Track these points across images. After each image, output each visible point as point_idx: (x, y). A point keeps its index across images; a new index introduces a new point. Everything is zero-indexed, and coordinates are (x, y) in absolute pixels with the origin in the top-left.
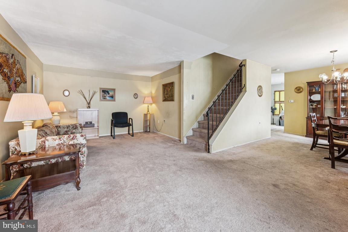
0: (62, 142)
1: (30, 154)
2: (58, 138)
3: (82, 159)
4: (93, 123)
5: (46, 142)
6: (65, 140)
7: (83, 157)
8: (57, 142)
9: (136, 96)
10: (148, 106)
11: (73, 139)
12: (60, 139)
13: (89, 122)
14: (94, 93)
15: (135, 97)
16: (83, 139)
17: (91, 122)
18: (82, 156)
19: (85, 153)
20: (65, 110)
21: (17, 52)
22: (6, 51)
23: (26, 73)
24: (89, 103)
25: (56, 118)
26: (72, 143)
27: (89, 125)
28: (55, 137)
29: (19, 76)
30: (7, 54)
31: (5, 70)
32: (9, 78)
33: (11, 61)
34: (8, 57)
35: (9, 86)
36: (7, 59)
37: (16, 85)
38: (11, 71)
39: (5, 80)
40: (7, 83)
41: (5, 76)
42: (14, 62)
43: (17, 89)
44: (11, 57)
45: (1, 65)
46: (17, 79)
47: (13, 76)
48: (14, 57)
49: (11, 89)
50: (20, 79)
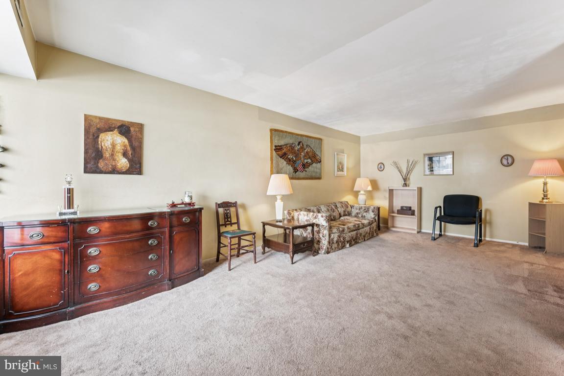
0: (308, 218)
4: (412, 209)
6: (310, 217)
7: (324, 240)
8: (306, 218)
9: (508, 161)
10: (545, 184)
13: (405, 207)
14: (414, 164)
15: (505, 163)
16: (324, 221)
17: (410, 207)
18: (324, 238)
20: (370, 188)
21: (306, 138)
22: (291, 142)
23: (321, 154)
24: (405, 180)
25: (362, 197)
26: (314, 221)
27: (406, 211)
28: (305, 213)
29: (310, 158)
30: (292, 144)
31: (289, 157)
32: (294, 162)
33: (297, 148)
34: (293, 146)
35: (295, 168)
36: (292, 147)
37: (305, 166)
38: (297, 155)
39: (289, 164)
40: (292, 166)
41: (289, 161)
42: (302, 148)
43: (306, 169)
44: (297, 145)
45: (285, 154)
46: (306, 161)
47: (300, 159)
48: (301, 143)
49: (298, 170)
50: (311, 160)
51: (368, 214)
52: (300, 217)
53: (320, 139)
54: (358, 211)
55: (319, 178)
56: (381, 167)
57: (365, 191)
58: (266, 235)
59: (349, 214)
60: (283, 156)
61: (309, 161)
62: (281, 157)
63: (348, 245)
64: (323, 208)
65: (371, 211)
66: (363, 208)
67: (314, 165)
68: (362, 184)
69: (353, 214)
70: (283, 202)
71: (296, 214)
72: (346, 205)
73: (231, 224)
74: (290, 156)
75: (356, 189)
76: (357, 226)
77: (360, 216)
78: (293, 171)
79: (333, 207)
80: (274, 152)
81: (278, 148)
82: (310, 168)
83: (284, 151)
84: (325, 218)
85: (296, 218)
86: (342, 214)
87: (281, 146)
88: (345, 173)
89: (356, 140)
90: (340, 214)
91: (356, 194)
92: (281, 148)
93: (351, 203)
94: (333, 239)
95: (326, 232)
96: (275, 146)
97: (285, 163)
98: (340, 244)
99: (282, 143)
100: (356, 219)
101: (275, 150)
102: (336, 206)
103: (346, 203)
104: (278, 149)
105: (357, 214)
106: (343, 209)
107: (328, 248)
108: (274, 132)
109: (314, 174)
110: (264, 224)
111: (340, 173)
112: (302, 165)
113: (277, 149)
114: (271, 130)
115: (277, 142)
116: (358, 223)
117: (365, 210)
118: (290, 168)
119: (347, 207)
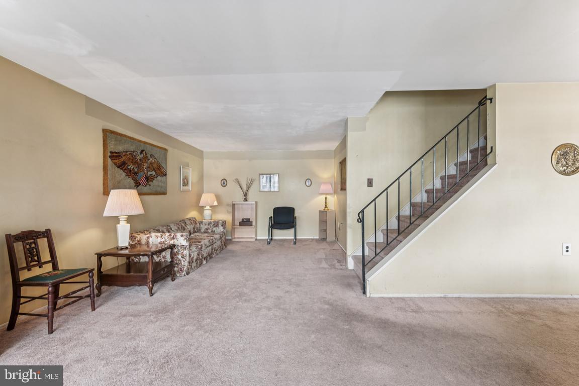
0: (163, 240)
1: (122, 249)
2: (160, 236)
3: (183, 263)
4: (250, 220)
5: (150, 238)
6: (166, 238)
7: (184, 261)
8: (159, 240)
9: (308, 182)
10: (326, 198)
11: (173, 238)
12: (161, 236)
13: (246, 219)
15: (307, 184)
16: (184, 240)
17: (249, 219)
18: (183, 259)
19: (186, 256)
20: (216, 203)
21: (151, 147)
22: (132, 148)
23: (166, 166)
24: (245, 195)
25: (207, 212)
26: (172, 242)
27: (246, 223)
28: (158, 234)
29: (154, 170)
30: (134, 151)
31: (129, 167)
32: (136, 174)
33: (139, 157)
34: (134, 154)
35: (137, 181)
36: (133, 156)
37: (148, 179)
38: (139, 166)
39: (129, 176)
40: (133, 179)
41: (129, 173)
42: (145, 157)
43: (150, 183)
44: (139, 153)
45: (124, 163)
46: (149, 173)
47: (143, 171)
48: (144, 152)
49: (140, 184)
50: (156, 172)
51: (217, 228)
52: (151, 241)
53: (166, 150)
54: (207, 227)
55: (165, 194)
56: (224, 183)
57: (210, 207)
58: (102, 270)
59: (199, 231)
60: (122, 166)
61: (154, 173)
62: (118, 167)
63: (204, 262)
64: (172, 226)
65: (220, 225)
66: (213, 223)
67: (159, 178)
68: (208, 199)
69: (202, 230)
70: (129, 225)
71: (143, 238)
72: (193, 221)
73: (40, 265)
74: (131, 167)
75: (201, 204)
76: (211, 241)
77: (210, 231)
78: (134, 185)
79: (183, 225)
80: (109, 160)
81: (115, 154)
82: (154, 181)
83: (122, 160)
84: (185, 237)
85: (143, 242)
86: (192, 231)
87: (119, 153)
88: (190, 187)
89: (200, 154)
90: (190, 231)
91: (201, 209)
92: (120, 156)
93: (198, 218)
94: (192, 259)
95: (186, 252)
96: (111, 152)
97: (124, 174)
98: (198, 261)
99: (120, 149)
100: (206, 235)
101: (110, 157)
102: (186, 223)
103: (194, 219)
104: (115, 156)
105: (207, 229)
106: (192, 226)
107: (188, 269)
108: (107, 134)
109: (159, 189)
110: (100, 256)
111: (185, 188)
112: (146, 178)
113: (113, 156)
114: (105, 131)
115: (113, 147)
116: (212, 238)
117: (214, 224)
118: (130, 181)
119: (196, 224)
